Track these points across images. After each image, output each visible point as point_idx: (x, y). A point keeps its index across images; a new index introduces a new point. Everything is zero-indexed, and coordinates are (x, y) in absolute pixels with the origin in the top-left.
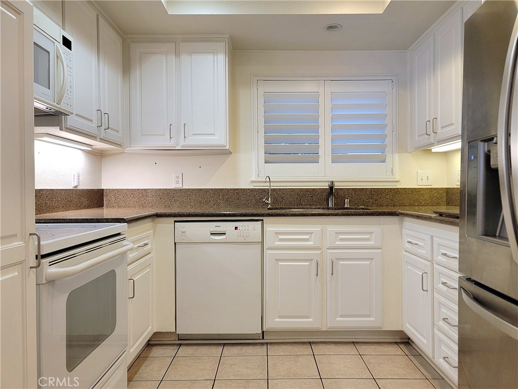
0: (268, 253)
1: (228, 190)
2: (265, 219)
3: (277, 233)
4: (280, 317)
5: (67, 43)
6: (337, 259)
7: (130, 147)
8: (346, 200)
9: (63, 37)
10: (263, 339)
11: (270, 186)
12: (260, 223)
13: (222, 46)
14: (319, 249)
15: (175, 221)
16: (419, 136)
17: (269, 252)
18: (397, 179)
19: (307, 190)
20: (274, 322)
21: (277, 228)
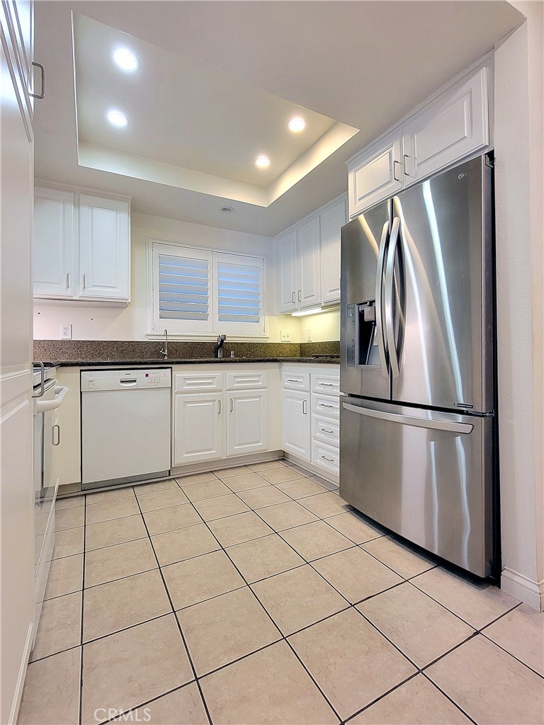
0: (176, 397)
1: (123, 342)
2: (173, 366)
3: (185, 379)
6: (235, 398)
8: (232, 352)
10: (169, 475)
11: (167, 339)
12: (170, 370)
13: (126, 206)
14: (221, 391)
15: (81, 371)
16: (285, 303)
17: (178, 395)
18: (267, 336)
19: (198, 343)
21: (185, 375)
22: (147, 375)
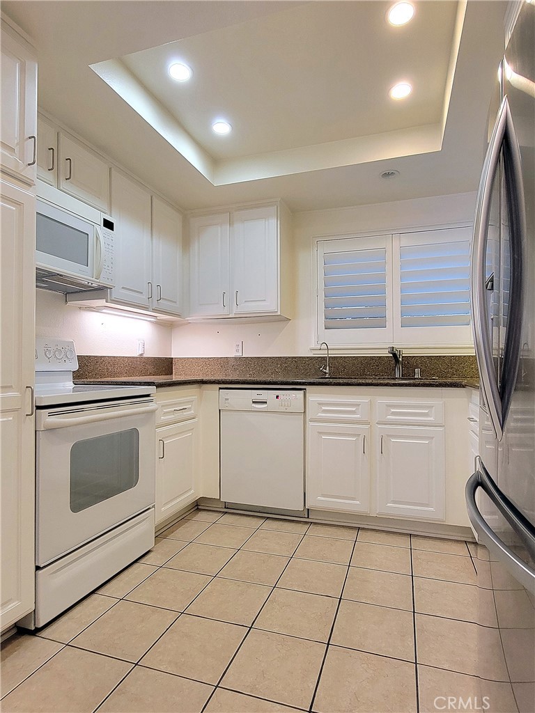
0: (309, 424)
1: (287, 358)
2: (308, 388)
3: (319, 404)
4: (324, 496)
5: (108, 225)
6: (389, 436)
7: (190, 317)
8: (416, 370)
9: (104, 219)
10: (308, 517)
11: (328, 354)
12: (302, 392)
15: (220, 388)
17: (312, 424)
19: (372, 358)
20: (317, 501)
21: (321, 399)
22: (277, 397)
